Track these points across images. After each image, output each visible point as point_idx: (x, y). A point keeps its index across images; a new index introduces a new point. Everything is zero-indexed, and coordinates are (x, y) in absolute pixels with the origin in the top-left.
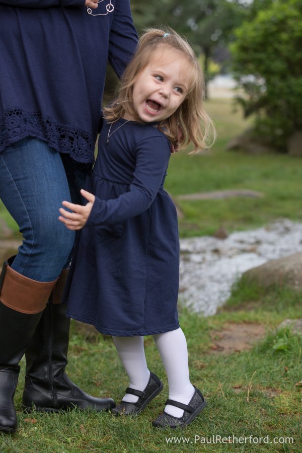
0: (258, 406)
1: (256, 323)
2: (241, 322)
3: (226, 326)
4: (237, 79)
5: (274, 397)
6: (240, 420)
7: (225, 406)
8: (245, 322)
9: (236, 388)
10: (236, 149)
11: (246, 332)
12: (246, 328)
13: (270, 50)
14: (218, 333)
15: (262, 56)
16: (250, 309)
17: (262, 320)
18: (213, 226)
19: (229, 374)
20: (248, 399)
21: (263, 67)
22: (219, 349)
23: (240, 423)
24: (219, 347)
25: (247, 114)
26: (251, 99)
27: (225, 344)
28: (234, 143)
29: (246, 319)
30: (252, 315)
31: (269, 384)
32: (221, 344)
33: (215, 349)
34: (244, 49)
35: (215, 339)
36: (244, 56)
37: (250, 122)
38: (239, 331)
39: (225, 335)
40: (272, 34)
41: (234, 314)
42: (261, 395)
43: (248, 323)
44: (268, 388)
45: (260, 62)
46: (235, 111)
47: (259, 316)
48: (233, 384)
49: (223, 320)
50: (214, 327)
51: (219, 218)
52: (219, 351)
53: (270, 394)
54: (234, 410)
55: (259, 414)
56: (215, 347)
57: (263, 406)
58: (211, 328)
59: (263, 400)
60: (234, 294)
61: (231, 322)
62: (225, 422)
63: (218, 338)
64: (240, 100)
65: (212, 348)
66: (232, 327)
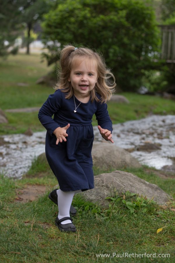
0: (37, 233)
1: (43, 185)
2: (35, 184)
3: (26, 186)
4: (45, 43)
5: (47, 228)
6: (26, 241)
7: (18, 233)
8: (37, 184)
9: (26, 222)
10: (42, 83)
11: (36, 190)
12: (37, 188)
13: (64, 27)
14: (20, 190)
15: (59, 30)
16: (41, 177)
17: (47, 184)
18: (25, 128)
19: (23, 215)
20: (32, 229)
21: (59, 37)
22: (20, 199)
23: (26, 243)
24: (20, 198)
25: (49, 64)
26: (52, 55)
27: (24, 197)
28: (41, 80)
29: (38, 183)
30: (41, 180)
31: (45, 220)
32: (21, 197)
33: (18, 200)
34: (49, 26)
35: (18, 194)
36: (49, 30)
37: (51, 68)
38: (33, 189)
39: (25, 192)
40: (66, 18)
41: (31, 179)
42: (39, 227)
43: (39, 185)
44: (44, 223)
45: (58, 34)
46: (42, 61)
47: (45, 181)
48: (25, 220)
49: (24, 183)
50: (19, 187)
51: (28, 123)
52: (20, 201)
53: (45, 226)
54: (23, 236)
55: (38, 238)
56: (18, 198)
57: (41, 233)
58: (17, 188)
59: (40, 230)
60: (33, 168)
61: (29, 184)
62: (17, 242)
63: (20, 193)
64: (45, 55)
65: (16, 199)
66: (29, 187)
